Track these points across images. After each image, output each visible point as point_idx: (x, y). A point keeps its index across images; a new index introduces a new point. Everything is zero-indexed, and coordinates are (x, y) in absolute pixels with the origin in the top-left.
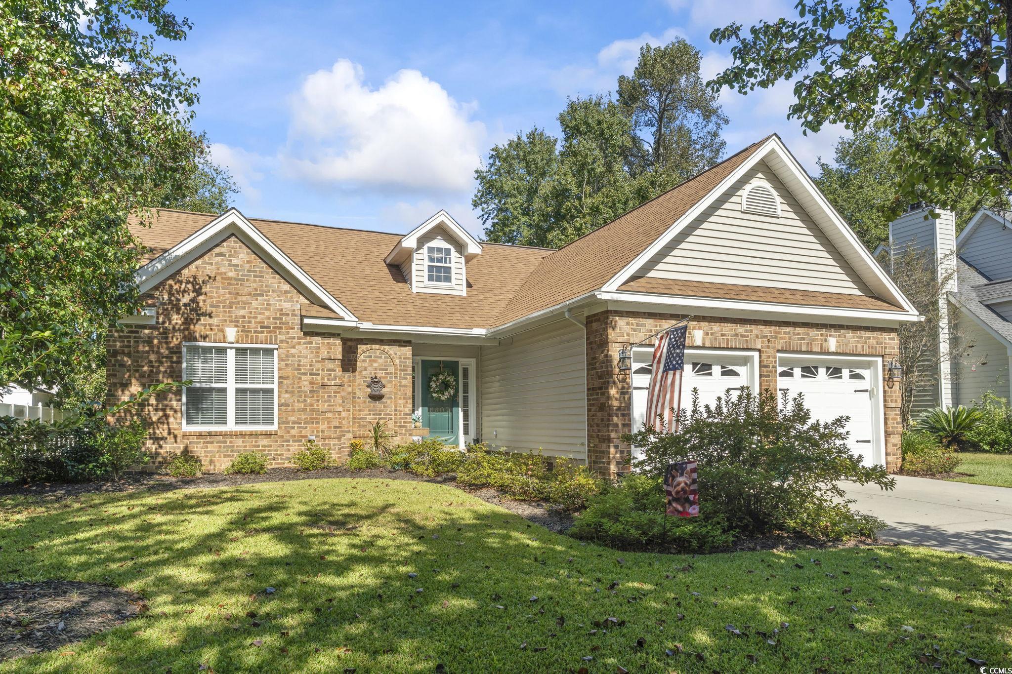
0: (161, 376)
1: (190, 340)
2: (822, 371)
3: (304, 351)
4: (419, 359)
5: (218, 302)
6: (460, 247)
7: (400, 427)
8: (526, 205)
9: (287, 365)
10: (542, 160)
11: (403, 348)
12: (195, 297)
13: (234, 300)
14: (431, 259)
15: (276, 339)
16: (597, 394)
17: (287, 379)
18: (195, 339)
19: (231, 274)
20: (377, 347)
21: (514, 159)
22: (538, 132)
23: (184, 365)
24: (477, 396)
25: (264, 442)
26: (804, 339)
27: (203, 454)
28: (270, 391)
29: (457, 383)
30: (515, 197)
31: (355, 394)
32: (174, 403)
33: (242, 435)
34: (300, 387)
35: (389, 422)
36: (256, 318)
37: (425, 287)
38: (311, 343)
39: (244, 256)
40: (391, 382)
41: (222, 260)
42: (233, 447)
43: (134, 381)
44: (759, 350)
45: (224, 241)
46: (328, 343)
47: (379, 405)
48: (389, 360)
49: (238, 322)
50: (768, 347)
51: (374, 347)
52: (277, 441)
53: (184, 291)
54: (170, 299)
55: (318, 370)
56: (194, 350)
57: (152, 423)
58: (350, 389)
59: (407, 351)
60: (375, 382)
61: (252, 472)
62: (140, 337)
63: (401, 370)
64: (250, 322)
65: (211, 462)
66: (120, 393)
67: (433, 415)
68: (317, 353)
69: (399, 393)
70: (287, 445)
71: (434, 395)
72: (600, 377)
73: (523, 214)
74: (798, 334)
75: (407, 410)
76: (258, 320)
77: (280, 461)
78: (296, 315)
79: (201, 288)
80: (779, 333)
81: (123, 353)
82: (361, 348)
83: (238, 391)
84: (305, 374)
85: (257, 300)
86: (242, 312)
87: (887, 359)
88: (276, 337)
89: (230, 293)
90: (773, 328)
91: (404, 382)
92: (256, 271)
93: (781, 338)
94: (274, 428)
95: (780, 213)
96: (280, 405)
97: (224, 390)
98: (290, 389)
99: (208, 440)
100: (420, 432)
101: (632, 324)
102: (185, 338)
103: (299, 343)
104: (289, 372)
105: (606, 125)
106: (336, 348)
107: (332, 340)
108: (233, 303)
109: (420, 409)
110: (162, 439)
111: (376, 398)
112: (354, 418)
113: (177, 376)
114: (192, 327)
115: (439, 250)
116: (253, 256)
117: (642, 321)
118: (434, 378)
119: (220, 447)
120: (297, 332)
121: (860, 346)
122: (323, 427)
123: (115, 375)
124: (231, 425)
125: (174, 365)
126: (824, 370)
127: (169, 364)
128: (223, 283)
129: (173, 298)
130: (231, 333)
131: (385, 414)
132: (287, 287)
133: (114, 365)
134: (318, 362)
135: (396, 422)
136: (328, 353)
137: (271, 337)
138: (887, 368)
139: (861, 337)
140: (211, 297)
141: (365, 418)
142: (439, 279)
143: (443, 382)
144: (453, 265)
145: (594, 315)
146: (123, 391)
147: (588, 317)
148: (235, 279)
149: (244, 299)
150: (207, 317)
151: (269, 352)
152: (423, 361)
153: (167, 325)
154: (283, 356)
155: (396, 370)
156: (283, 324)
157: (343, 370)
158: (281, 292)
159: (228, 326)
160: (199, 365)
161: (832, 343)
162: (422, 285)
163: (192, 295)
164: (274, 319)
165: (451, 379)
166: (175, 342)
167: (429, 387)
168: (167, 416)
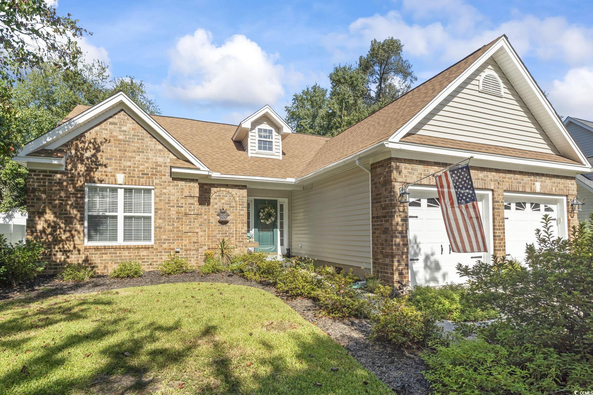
0: (68, 207)
1: (90, 182)
2: (528, 205)
3: (173, 191)
4: (252, 198)
5: (111, 156)
6: (278, 129)
7: (239, 242)
8: (311, 123)
9: (160, 200)
10: (320, 100)
11: (241, 191)
12: (95, 153)
13: (122, 155)
14: (260, 136)
15: (153, 182)
16: (381, 221)
17: (161, 209)
18: (94, 182)
19: (120, 137)
20: (224, 189)
21: (305, 100)
22: (318, 85)
23: (86, 200)
24: (289, 222)
25: (144, 253)
26: (520, 183)
27: (99, 262)
28: (149, 218)
29: (277, 214)
30: (306, 119)
31: (209, 220)
32: (78, 227)
33: (128, 248)
34: (170, 215)
35: (232, 239)
36: (138, 167)
37: (256, 154)
38: (178, 185)
39: (130, 125)
40: (233, 212)
41: (115, 127)
42: (121, 256)
43: (48, 211)
44: (492, 190)
45: (116, 114)
46: (189, 186)
47: (225, 227)
48: (232, 198)
49: (125, 170)
50: (498, 188)
51: (222, 189)
52: (153, 252)
53: (87, 149)
54: (76, 153)
55: (182, 204)
56: (94, 190)
57: (62, 240)
58: (206, 217)
59: (244, 192)
60: (223, 212)
61: (128, 276)
62: (53, 180)
63: (239, 205)
64: (134, 170)
65: (105, 267)
66: (37, 219)
67: (261, 233)
68: (182, 192)
69: (238, 220)
70: (161, 255)
71: (262, 221)
72: (384, 209)
73: (310, 128)
74: (517, 179)
75: (244, 231)
76: (140, 169)
77: (155, 266)
78: (167, 167)
79: (99, 147)
80: (505, 178)
81: (40, 190)
82: (213, 190)
83: (125, 217)
84: (173, 206)
85: (139, 155)
86: (129, 164)
87: (570, 198)
88: (153, 181)
89: (120, 150)
90: (501, 174)
91: (242, 212)
92: (138, 136)
93: (506, 182)
94: (152, 243)
95: (503, 94)
96: (156, 228)
97: (115, 217)
98: (163, 216)
99: (103, 252)
100: (253, 245)
101: (408, 169)
102: (86, 181)
103: (169, 185)
104: (162, 205)
105: (354, 79)
106: (195, 189)
107: (192, 184)
108: (122, 157)
109: (253, 230)
110: (69, 251)
111: (223, 223)
112: (208, 236)
113: (80, 207)
114: (92, 173)
115: (265, 131)
116: (137, 125)
117: (416, 166)
118: (262, 211)
119: (112, 256)
120: (168, 178)
121: (554, 189)
122: (185, 243)
123: (33, 206)
124: (120, 241)
125: (79, 200)
126: (530, 205)
127: (75, 199)
128: (115, 143)
129: (78, 153)
130: (120, 178)
131: (229, 234)
132: (161, 147)
133: (33, 199)
134: (182, 198)
135: (236, 239)
136: (189, 192)
137: (149, 181)
138: (570, 204)
139: (554, 183)
140: (106, 153)
141: (216, 236)
142: (265, 149)
143: (267, 213)
144: (274, 140)
145: (378, 162)
146: (39, 217)
147: (372, 165)
148: (124, 141)
149: (130, 154)
150: (103, 167)
151: (148, 191)
152: (255, 200)
153: (73, 171)
154: (158, 194)
155: (237, 204)
156: (158, 172)
157: (201, 204)
158: (156, 150)
159: (119, 173)
160: (97, 199)
161: (538, 187)
162: (254, 152)
163: (93, 152)
164: (151, 168)
165: (273, 211)
166: (79, 184)
167: (259, 216)
168: (73, 236)
